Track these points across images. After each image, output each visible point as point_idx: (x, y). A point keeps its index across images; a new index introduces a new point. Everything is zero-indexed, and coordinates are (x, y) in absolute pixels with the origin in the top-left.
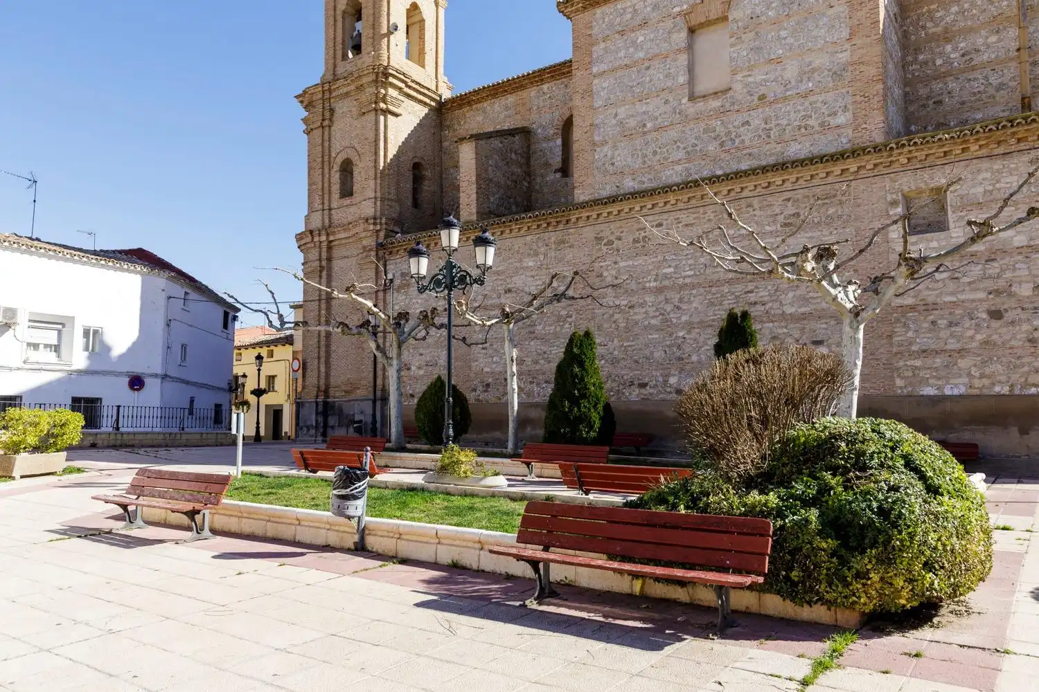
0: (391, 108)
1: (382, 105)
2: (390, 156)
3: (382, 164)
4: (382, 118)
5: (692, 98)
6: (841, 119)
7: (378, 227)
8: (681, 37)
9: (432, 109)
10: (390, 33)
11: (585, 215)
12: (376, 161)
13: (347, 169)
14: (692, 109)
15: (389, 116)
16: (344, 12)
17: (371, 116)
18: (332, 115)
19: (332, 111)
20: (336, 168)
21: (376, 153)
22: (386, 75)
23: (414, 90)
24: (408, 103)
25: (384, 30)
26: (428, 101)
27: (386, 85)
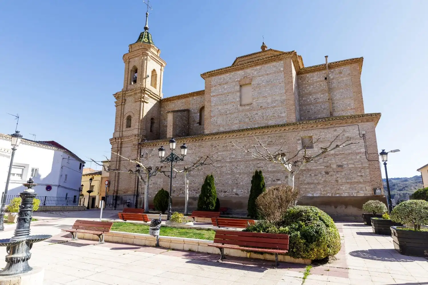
0: (145, 100)
1: (143, 100)
2: (144, 115)
3: (141, 118)
4: (142, 103)
5: (241, 105)
6: (283, 115)
7: (139, 138)
8: (238, 88)
9: (158, 101)
10: (146, 78)
11: (208, 138)
12: (139, 117)
13: (129, 119)
14: (241, 108)
15: (145, 103)
16: (131, 70)
17: (139, 103)
18: (125, 101)
19: (125, 100)
20: (125, 118)
21: (140, 114)
22: (145, 90)
23: (152, 96)
24: (151, 99)
25: (145, 77)
26: (157, 99)
27: (144, 93)
